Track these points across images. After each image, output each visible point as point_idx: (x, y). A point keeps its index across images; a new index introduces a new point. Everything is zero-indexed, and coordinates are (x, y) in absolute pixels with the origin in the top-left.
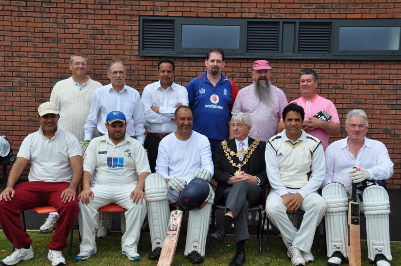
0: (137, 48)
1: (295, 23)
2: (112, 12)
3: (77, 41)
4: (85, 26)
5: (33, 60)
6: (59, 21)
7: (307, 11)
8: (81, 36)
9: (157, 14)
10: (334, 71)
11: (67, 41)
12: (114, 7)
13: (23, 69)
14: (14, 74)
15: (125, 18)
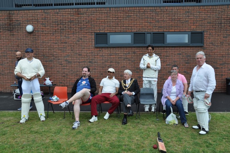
0: (94, 44)
1: (151, 33)
2: (85, 32)
3: (73, 43)
4: (75, 37)
5: (58, 50)
6: (66, 36)
7: (155, 29)
8: (74, 41)
9: (101, 31)
10: (166, 50)
11: (69, 43)
12: (85, 30)
13: (54, 54)
14: (52, 55)
15: (90, 33)
